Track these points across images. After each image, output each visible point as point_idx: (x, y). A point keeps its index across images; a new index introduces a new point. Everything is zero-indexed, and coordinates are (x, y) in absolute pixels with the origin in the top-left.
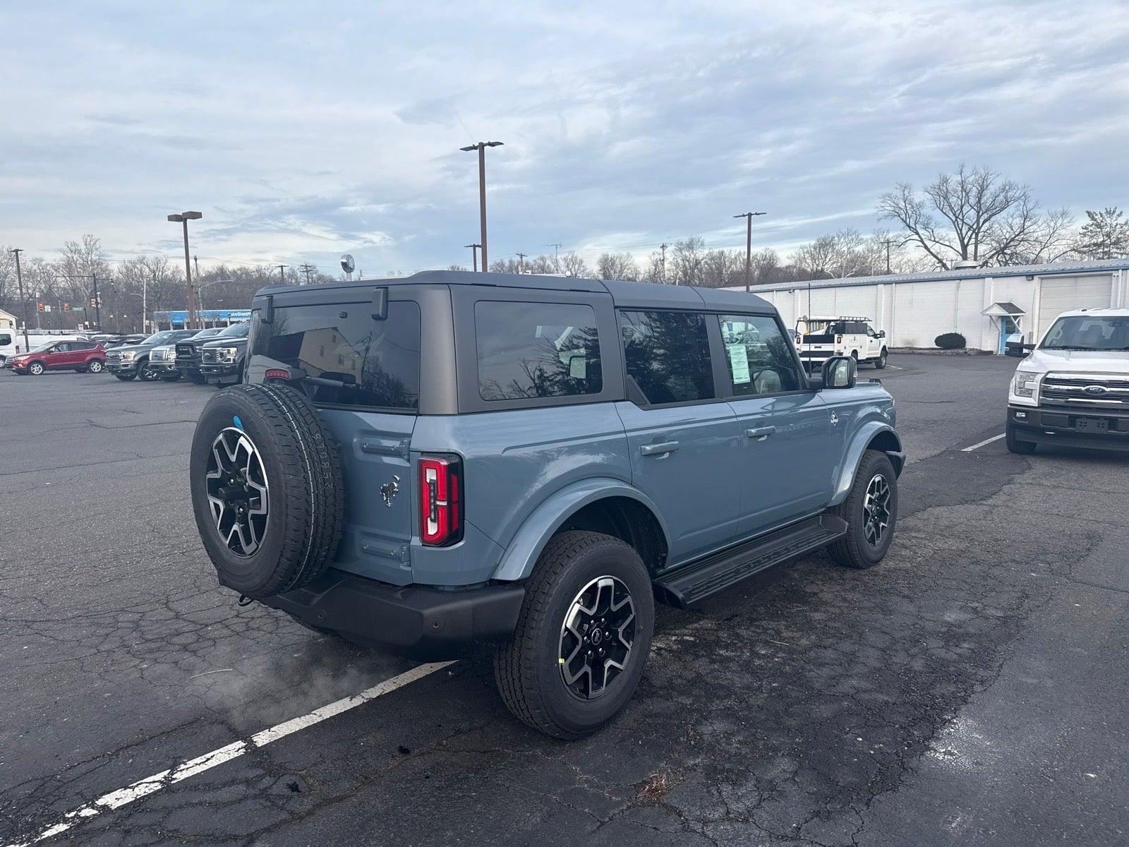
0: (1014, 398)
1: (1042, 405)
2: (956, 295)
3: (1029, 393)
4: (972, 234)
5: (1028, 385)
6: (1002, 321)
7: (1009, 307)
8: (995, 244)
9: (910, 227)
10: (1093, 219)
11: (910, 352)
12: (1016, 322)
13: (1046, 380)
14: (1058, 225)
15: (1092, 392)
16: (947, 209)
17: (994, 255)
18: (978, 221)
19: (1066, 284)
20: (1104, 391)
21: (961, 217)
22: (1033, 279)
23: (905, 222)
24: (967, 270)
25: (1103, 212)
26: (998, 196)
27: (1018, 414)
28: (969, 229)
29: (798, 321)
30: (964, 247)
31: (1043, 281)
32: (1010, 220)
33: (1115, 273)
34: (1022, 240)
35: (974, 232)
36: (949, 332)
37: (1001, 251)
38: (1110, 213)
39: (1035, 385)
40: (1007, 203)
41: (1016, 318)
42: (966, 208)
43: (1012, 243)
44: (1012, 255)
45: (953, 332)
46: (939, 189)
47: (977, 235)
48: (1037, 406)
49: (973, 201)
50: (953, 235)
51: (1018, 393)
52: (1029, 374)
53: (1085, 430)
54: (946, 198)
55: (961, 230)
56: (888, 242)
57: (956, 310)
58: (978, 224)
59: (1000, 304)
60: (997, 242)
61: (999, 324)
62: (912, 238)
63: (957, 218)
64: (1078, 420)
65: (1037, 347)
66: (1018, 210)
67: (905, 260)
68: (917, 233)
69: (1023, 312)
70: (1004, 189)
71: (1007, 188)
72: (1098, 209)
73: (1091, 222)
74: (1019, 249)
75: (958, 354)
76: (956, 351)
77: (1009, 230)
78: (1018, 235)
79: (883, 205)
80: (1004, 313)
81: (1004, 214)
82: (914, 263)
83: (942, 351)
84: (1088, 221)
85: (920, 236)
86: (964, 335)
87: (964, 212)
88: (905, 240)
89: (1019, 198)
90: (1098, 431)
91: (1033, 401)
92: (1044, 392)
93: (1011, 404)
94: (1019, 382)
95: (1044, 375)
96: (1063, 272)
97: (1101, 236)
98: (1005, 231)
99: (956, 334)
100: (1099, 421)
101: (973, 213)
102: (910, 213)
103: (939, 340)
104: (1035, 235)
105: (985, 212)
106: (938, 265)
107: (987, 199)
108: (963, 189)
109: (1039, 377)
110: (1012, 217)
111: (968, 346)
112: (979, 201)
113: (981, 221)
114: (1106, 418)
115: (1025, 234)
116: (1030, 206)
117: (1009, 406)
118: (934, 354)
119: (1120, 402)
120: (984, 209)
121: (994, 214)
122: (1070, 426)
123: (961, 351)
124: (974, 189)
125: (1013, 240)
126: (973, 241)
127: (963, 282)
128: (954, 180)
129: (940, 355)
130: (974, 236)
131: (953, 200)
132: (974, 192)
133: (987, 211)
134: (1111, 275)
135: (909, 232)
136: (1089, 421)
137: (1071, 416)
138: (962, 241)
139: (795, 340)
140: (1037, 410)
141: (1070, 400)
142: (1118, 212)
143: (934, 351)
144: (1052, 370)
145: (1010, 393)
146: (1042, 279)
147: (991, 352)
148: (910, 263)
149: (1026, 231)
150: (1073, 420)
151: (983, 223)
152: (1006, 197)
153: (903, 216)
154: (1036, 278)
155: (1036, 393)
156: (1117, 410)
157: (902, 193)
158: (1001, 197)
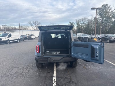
16: (34, 24)
23: (30, 25)
50: (35, 26)
71: (39, 23)
85: (32, 26)
101: (37, 25)
106: (34, 29)
112: (37, 23)
128: (35, 21)
139: (27, 36)
157: (30, 22)
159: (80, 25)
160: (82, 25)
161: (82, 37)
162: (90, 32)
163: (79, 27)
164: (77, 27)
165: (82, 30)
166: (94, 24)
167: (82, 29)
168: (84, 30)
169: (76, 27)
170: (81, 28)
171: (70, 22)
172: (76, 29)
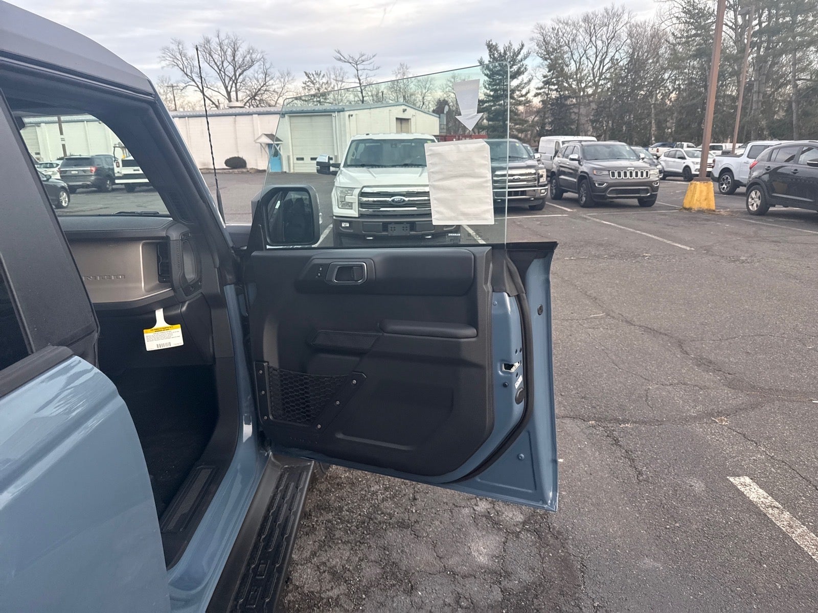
0: (338, 211)
1: (361, 215)
2: (235, 127)
3: (349, 205)
4: (232, 84)
5: (349, 199)
6: (269, 147)
7: (271, 136)
8: (248, 93)
9: (187, 75)
10: (309, 77)
11: (208, 171)
12: (278, 148)
13: (363, 194)
14: (286, 81)
15: (396, 202)
16: (212, 63)
17: (249, 100)
18: (235, 74)
19: (305, 121)
20: (404, 201)
21: (223, 70)
22: (284, 117)
23: (183, 71)
24: (237, 109)
25: (314, 73)
26: (245, 57)
27: (343, 225)
28: (230, 80)
29: (114, 147)
30: (229, 93)
31: (291, 118)
32: (256, 75)
33: (333, 114)
34: (266, 90)
35: (233, 82)
36: (234, 156)
37: (253, 98)
38: (318, 74)
39: (354, 198)
40: (253, 62)
41: (278, 145)
42: (226, 64)
43: (259, 92)
44: (260, 101)
45: (237, 156)
46: (205, 47)
47: (236, 84)
48: (357, 216)
49: (230, 58)
50: (220, 84)
51: (340, 206)
52: (347, 189)
53: (395, 233)
54: (210, 54)
55: (224, 80)
56: (173, 87)
57: (236, 138)
58: (236, 77)
59: (267, 135)
60: (250, 91)
61: (267, 149)
62: (190, 84)
63: (220, 70)
64: (390, 226)
65: (342, 165)
66: (260, 68)
67: (186, 102)
68: (194, 80)
69: (280, 141)
70: (249, 52)
71: (251, 51)
72: (311, 71)
73: (308, 80)
74: (265, 96)
75: (243, 173)
76: (240, 170)
77: (256, 82)
78: (263, 86)
79: (164, 55)
80: (270, 142)
81: (251, 70)
82: (193, 104)
83: (231, 171)
84: (306, 79)
85: (195, 83)
86: (244, 158)
87: (225, 67)
88: (185, 85)
89: (260, 60)
90: (404, 233)
91: (354, 213)
92: (361, 205)
93: (336, 216)
94: (340, 197)
95: (360, 190)
96: (302, 112)
97: (314, 90)
98: (253, 83)
99: (239, 158)
100: (402, 225)
101: (231, 68)
102: (186, 64)
103: (227, 162)
104: (273, 87)
105: (239, 68)
106: (212, 106)
107: (239, 59)
108: (222, 49)
109: (357, 192)
110: (257, 72)
111: (249, 166)
112: (234, 59)
113: (238, 74)
114: (407, 222)
115: (267, 86)
116: (268, 65)
117: (334, 217)
118: (225, 173)
119: (415, 209)
120: (238, 66)
121: (245, 70)
122: (384, 231)
123: (244, 170)
124: (229, 50)
125: (259, 90)
126: (234, 89)
127: (238, 117)
128: (215, 41)
129: (230, 173)
130: (234, 85)
131: (216, 57)
132: (229, 52)
133: (241, 68)
134: (331, 115)
135: (187, 79)
136: (396, 226)
137: (384, 223)
138: (226, 88)
139: (115, 164)
140: (359, 220)
141: (382, 209)
142: (322, 74)
143: (225, 171)
144: (366, 185)
145: (334, 207)
146: (290, 117)
147: (264, 171)
148: (190, 105)
149: (267, 84)
150: (385, 226)
151: (239, 75)
152: (251, 58)
153: (181, 66)
154: (286, 116)
155: (356, 206)
156: (413, 215)
157: (177, 47)
158: (248, 58)
159: (573, 67)
160: (587, 67)
161: (585, 167)
162: (647, 127)
163: (561, 88)
164: (547, 83)
165: (583, 110)
166: (676, 62)
167: (584, 101)
168: (598, 113)
169: (537, 83)
170: (574, 93)
171: (491, 48)
172: (537, 102)
